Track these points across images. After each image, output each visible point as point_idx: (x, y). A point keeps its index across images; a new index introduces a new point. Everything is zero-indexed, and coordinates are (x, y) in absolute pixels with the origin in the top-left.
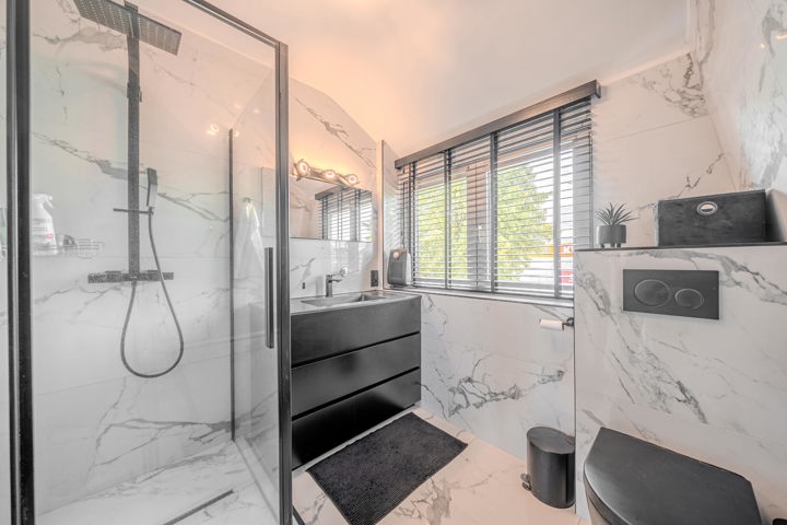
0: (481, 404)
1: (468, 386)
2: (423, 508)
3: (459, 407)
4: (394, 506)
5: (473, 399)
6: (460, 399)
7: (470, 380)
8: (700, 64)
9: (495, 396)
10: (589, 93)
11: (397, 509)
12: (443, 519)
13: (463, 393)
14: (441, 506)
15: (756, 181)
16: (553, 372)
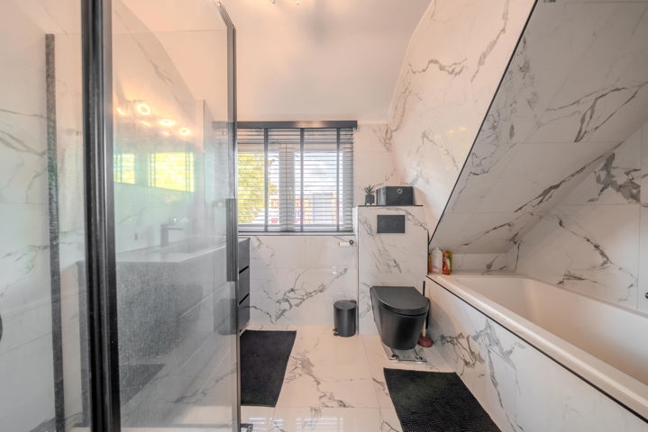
0: (301, 303)
1: (292, 295)
2: (299, 371)
3: (285, 310)
4: (282, 380)
5: (294, 302)
6: (285, 305)
7: (292, 290)
8: (392, 131)
9: (309, 295)
10: (352, 125)
11: (285, 380)
12: (312, 369)
13: (287, 300)
14: (306, 365)
15: (408, 182)
16: (342, 270)
